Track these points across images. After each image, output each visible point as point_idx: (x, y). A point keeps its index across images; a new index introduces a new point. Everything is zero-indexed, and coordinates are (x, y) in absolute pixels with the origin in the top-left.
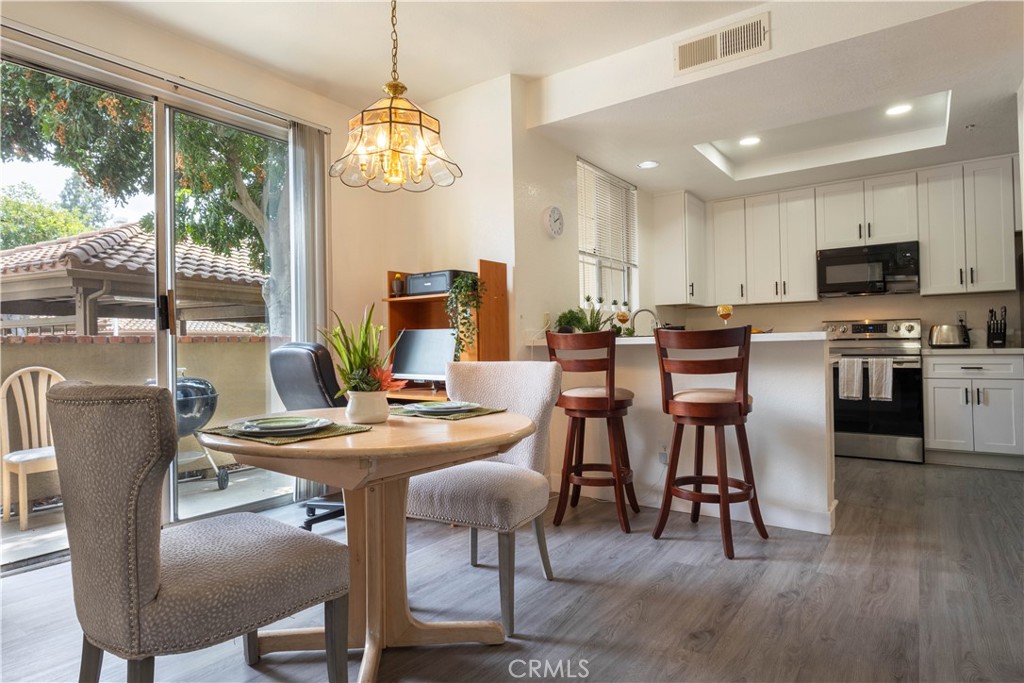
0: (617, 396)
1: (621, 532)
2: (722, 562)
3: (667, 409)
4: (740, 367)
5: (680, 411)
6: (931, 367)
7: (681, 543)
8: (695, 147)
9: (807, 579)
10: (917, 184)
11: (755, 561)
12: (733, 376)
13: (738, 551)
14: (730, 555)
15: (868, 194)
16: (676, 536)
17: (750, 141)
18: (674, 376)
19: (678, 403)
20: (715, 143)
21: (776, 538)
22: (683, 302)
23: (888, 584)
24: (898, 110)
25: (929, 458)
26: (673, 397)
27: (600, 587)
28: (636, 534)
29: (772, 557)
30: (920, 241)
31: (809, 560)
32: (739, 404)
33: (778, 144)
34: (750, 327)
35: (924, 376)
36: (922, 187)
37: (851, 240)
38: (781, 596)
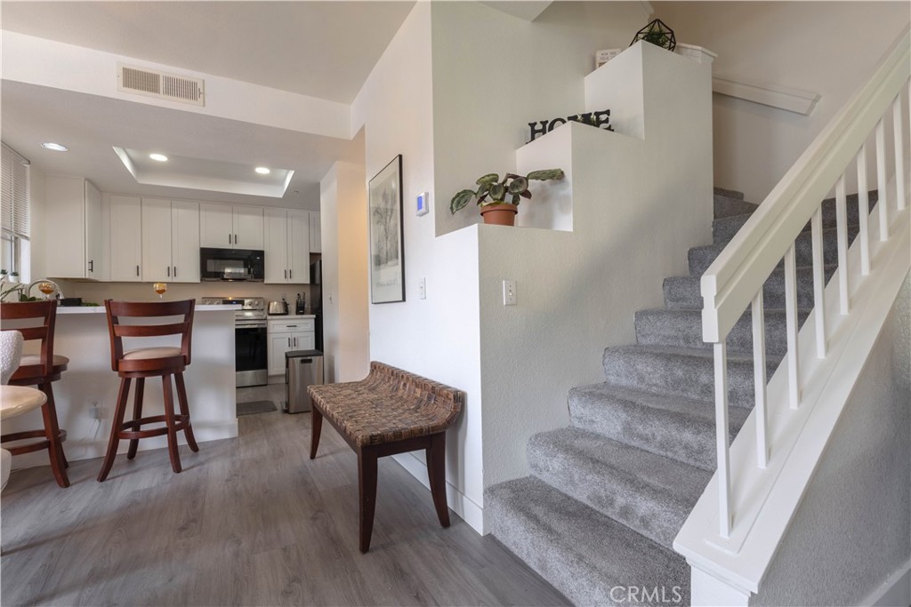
0: (55, 362)
1: (58, 489)
2: (173, 477)
3: (116, 366)
4: (185, 330)
5: (129, 368)
6: (272, 326)
7: (129, 476)
8: (115, 148)
9: (238, 465)
10: (263, 215)
11: (199, 467)
12: (180, 336)
13: (184, 465)
14: (178, 469)
15: (235, 216)
16: (119, 473)
17: (159, 158)
18: (124, 339)
19: (127, 361)
20: (127, 150)
21: (204, 450)
22: (82, 276)
23: (282, 452)
24: (262, 171)
25: (270, 381)
26: (122, 357)
27: (69, 537)
28: (77, 485)
29: (207, 461)
30: (265, 250)
31: (233, 455)
32: (185, 356)
33: (180, 166)
34: (194, 300)
35: (268, 332)
36: (266, 218)
37: (223, 244)
38: (228, 480)
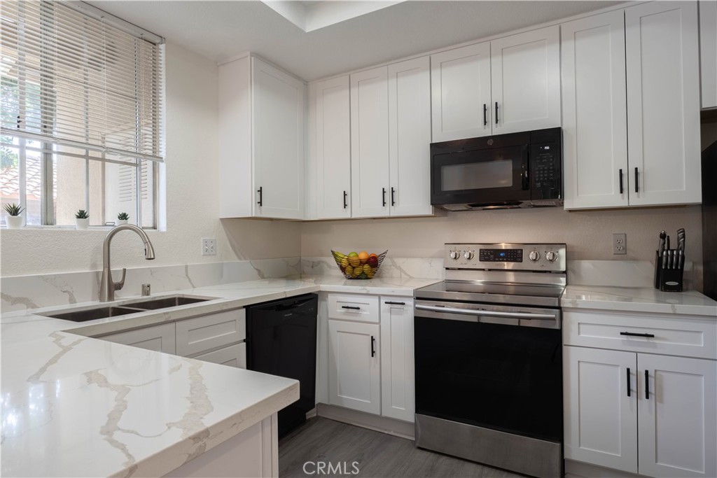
6: (574, 327)
10: (560, 40)
15: (496, 60)
30: (565, 127)
35: (564, 341)
36: (567, 45)
37: (475, 129)
